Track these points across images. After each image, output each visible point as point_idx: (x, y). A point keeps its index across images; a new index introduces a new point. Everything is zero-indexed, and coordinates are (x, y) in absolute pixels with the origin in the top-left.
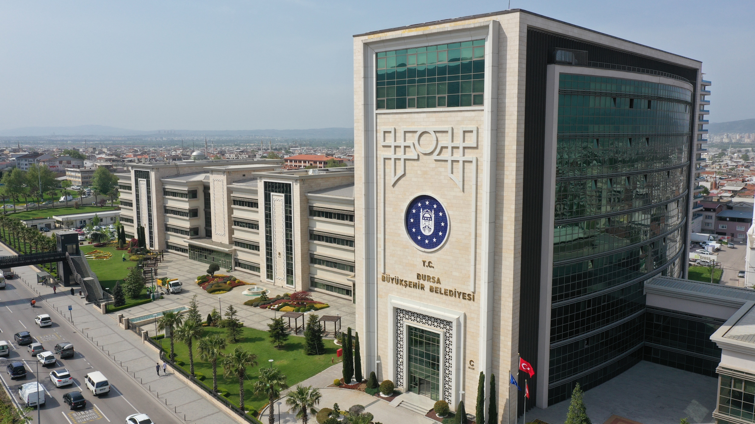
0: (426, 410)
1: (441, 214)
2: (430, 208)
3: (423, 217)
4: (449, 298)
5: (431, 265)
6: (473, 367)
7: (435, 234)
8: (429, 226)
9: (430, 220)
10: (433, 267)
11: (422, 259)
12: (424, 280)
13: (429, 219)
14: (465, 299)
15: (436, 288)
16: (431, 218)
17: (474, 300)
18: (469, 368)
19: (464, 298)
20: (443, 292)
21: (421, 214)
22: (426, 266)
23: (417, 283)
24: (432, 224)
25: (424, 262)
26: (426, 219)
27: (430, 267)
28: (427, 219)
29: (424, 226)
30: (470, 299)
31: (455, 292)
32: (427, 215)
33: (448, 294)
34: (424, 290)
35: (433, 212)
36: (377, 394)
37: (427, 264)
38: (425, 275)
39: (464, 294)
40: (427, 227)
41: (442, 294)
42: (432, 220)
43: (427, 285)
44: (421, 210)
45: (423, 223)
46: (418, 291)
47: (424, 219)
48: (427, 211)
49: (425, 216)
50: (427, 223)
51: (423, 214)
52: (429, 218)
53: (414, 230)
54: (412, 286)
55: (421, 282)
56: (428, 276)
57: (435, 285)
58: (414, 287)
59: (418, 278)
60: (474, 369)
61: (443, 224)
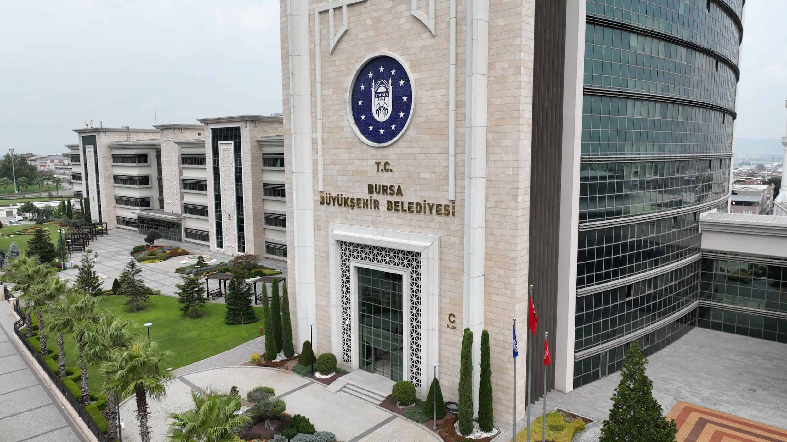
0: (382, 396)
1: (402, 83)
2: (386, 76)
3: (376, 93)
4: (415, 216)
5: (387, 167)
6: (454, 325)
7: (394, 118)
8: (385, 106)
9: (386, 96)
10: (391, 171)
11: (375, 161)
12: (378, 193)
13: (384, 95)
14: (441, 214)
15: (396, 203)
16: (387, 92)
17: (453, 214)
18: (448, 326)
19: (439, 213)
20: (406, 207)
21: (373, 89)
22: (380, 170)
23: (369, 199)
24: (388, 102)
25: (378, 164)
26: (380, 95)
27: (387, 170)
28: (382, 96)
29: (377, 108)
30: (448, 214)
31: (425, 204)
32: (382, 89)
33: (414, 209)
34: (378, 209)
35: (390, 82)
36: (311, 374)
37: (382, 167)
38: (380, 186)
39: (439, 205)
40: (382, 109)
41: (406, 211)
42: (388, 96)
43: (383, 199)
44: (373, 84)
45: (376, 103)
46: (370, 213)
47: (378, 97)
48: (382, 83)
49: (378, 92)
50: (382, 103)
51: (376, 88)
52: (384, 93)
53: (363, 117)
54: (362, 205)
55: (375, 196)
56: (384, 186)
57: (394, 199)
58: (364, 207)
59: (370, 193)
60: (455, 328)
61: (405, 98)
